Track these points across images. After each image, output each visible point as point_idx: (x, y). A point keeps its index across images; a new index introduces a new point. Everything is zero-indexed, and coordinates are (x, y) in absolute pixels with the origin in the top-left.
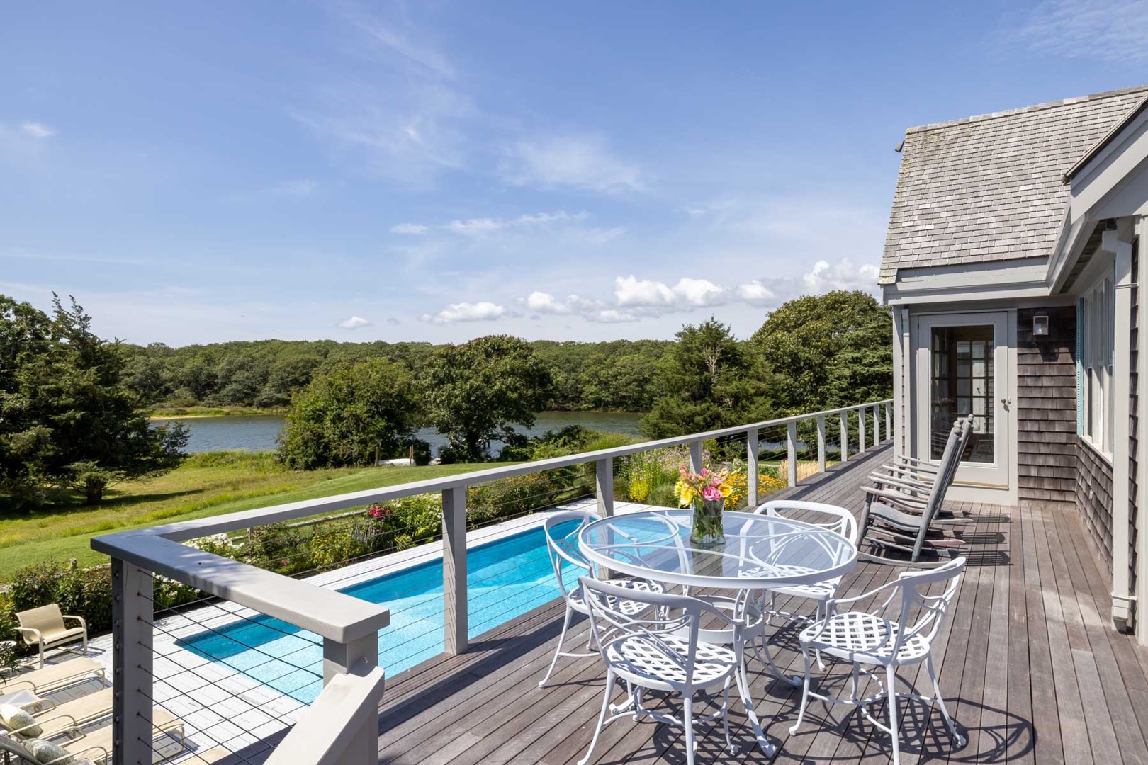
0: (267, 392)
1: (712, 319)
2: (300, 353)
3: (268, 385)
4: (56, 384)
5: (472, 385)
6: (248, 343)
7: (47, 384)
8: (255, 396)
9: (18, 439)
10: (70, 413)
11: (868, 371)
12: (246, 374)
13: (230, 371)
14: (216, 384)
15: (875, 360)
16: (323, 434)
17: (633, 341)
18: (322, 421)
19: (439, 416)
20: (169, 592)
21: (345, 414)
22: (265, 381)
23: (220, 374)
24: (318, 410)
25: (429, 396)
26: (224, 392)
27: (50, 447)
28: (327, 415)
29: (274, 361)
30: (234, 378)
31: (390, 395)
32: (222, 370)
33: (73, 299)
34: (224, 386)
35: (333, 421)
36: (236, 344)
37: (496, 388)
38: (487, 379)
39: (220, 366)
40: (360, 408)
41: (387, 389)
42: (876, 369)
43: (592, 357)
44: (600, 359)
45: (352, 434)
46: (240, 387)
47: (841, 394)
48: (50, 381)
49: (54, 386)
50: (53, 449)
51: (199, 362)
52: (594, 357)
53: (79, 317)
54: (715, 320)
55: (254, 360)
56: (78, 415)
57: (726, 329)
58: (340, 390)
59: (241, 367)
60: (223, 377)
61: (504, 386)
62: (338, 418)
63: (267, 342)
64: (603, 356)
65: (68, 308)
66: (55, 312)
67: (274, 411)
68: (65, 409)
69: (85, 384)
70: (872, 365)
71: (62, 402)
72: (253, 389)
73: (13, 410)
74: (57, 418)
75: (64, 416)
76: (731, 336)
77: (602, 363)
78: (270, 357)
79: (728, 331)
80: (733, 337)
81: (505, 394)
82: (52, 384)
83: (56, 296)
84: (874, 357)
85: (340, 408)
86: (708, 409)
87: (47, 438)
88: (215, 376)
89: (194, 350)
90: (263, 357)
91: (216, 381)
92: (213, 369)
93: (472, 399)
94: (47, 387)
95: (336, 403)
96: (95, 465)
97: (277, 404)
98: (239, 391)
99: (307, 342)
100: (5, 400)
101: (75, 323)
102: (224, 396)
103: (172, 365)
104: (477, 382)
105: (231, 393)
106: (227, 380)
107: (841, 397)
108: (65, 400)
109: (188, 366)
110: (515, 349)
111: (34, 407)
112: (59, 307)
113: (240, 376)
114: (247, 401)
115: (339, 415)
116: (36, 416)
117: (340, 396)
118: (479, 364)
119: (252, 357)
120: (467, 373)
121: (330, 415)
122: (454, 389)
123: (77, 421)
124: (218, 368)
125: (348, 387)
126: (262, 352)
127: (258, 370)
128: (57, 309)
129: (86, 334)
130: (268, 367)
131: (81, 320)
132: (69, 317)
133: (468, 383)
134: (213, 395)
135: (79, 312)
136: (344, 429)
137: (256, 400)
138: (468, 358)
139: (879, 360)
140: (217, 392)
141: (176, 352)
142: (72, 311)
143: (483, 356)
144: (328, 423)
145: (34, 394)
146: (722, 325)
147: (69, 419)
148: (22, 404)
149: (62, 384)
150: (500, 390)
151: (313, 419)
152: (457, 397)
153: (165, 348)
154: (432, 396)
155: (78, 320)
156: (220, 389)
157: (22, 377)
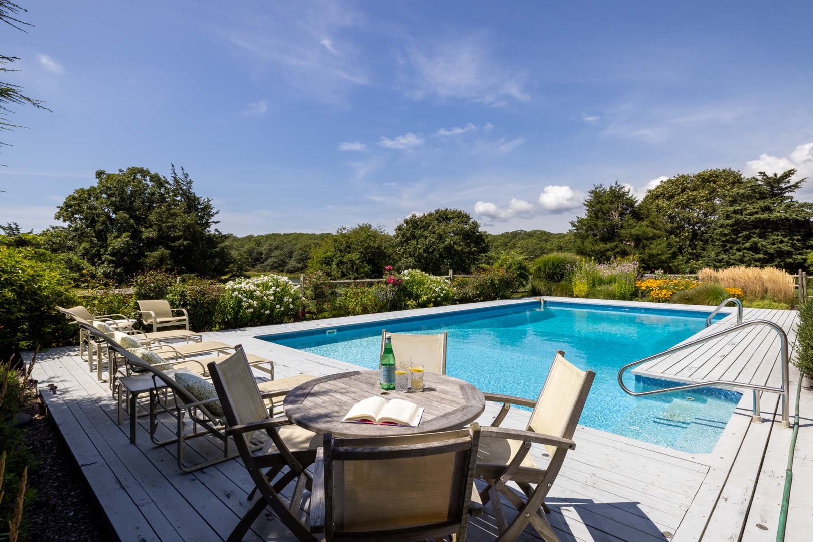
0: (292, 264)
1: (616, 183)
2: (312, 240)
3: (292, 259)
4: (173, 223)
5: (430, 241)
6: (280, 235)
7: (167, 223)
8: (285, 266)
9: (150, 256)
10: (180, 242)
11: (750, 219)
12: (280, 252)
13: (270, 250)
14: (262, 258)
15: (755, 210)
16: (331, 274)
17: (528, 231)
18: (330, 265)
19: (407, 262)
20: (247, 308)
21: (345, 260)
22: (290, 257)
23: (265, 252)
24: (327, 258)
25: (400, 251)
26: (266, 263)
27: (169, 262)
28: (333, 262)
29: (296, 245)
30: (273, 254)
31: (373, 248)
32: (266, 249)
33: (182, 169)
34: (266, 260)
35: (338, 265)
36: (273, 235)
37: (447, 243)
38: (441, 238)
39: (265, 247)
40: (355, 256)
41: (371, 243)
42: (758, 216)
43: (499, 241)
44: (506, 243)
45: (350, 274)
46: (276, 260)
47: (724, 239)
48: (170, 220)
49: (171, 224)
50: (170, 264)
51: (253, 244)
52: (501, 241)
53: (186, 181)
54: (618, 184)
55: (284, 243)
56: (185, 243)
57: (627, 191)
58: (341, 244)
59: (276, 248)
60: (267, 254)
61: (452, 242)
62: (341, 263)
63: (291, 234)
64: (507, 241)
65: (180, 175)
66: (172, 177)
67: (296, 275)
68: (178, 238)
69: (189, 222)
70: (751, 214)
71: (176, 234)
72: (284, 262)
73: (148, 238)
74: (173, 244)
75: (177, 244)
76: (630, 196)
77: (506, 246)
78: (294, 242)
79: (628, 192)
80: (632, 196)
81: (453, 247)
82: (170, 222)
83: (173, 166)
84: (754, 208)
85: (342, 256)
86: (616, 246)
87: (167, 257)
88: (262, 254)
89: (250, 238)
90: (289, 242)
91: (263, 256)
92: (261, 249)
93: (430, 250)
94: (167, 225)
95: (339, 253)
96: (195, 276)
97: (297, 271)
98: (275, 263)
99: (315, 234)
100: (144, 232)
101: (184, 185)
102: (267, 266)
103: (237, 247)
104: (431, 239)
105: (271, 264)
106: (269, 256)
107: (723, 242)
108: (178, 233)
109: (246, 247)
110: (459, 218)
111: (159, 237)
112: (175, 174)
113: (276, 253)
114: (280, 269)
115: (341, 261)
116: (161, 244)
117: (341, 248)
118: (433, 227)
119: (283, 242)
120: (425, 233)
121: (336, 261)
122: (417, 244)
123: (185, 247)
124: (263, 248)
125: (347, 243)
126: (289, 239)
127: (286, 250)
128: (173, 175)
129: (190, 192)
130: (292, 248)
131: (187, 183)
132: (180, 180)
133: (427, 240)
134: (261, 265)
135: (186, 178)
136: (345, 270)
137: (285, 268)
138: (426, 223)
139: (760, 210)
140: (263, 263)
141: (239, 240)
142: (182, 177)
143: (436, 222)
144: (334, 267)
145: (160, 230)
146: (624, 187)
147: (180, 245)
148: (153, 235)
149: (176, 223)
150: (450, 244)
151: (325, 263)
152: (419, 249)
153: (234, 237)
154: (402, 250)
155: (185, 183)
156: (264, 261)
157: (153, 217)
